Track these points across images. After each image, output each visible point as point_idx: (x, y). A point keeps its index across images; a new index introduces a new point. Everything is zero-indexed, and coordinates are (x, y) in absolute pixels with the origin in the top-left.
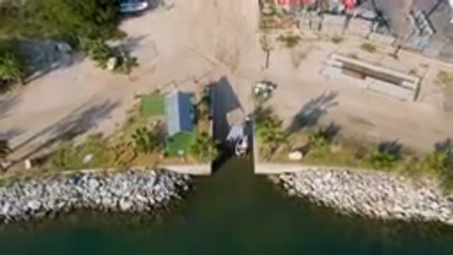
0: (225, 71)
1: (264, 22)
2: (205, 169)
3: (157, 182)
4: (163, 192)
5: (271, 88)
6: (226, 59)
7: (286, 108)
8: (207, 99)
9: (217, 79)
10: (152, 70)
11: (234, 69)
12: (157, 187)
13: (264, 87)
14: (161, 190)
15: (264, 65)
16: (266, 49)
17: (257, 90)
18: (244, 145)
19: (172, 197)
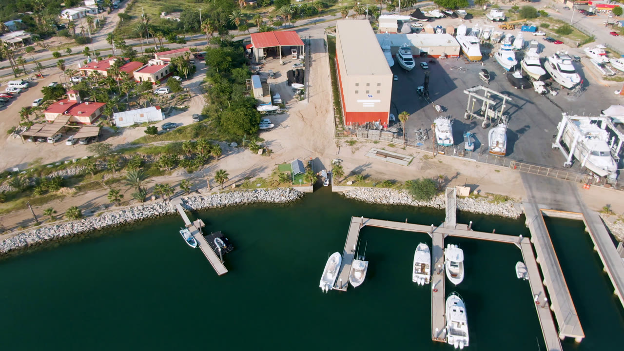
0: (318, 155)
1: (338, 134)
2: (309, 189)
3: (290, 192)
4: (293, 196)
5: (340, 161)
6: (318, 150)
7: (347, 168)
8: (309, 166)
9: (314, 158)
10: (281, 155)
11: (322, 154)
12: (290, 194)
13: (337, 161)
14: (292, 195)
15: (338, 153)
16: (338, 146)
17: (333, 162)
18: (328, 183)
19: (297, 199)
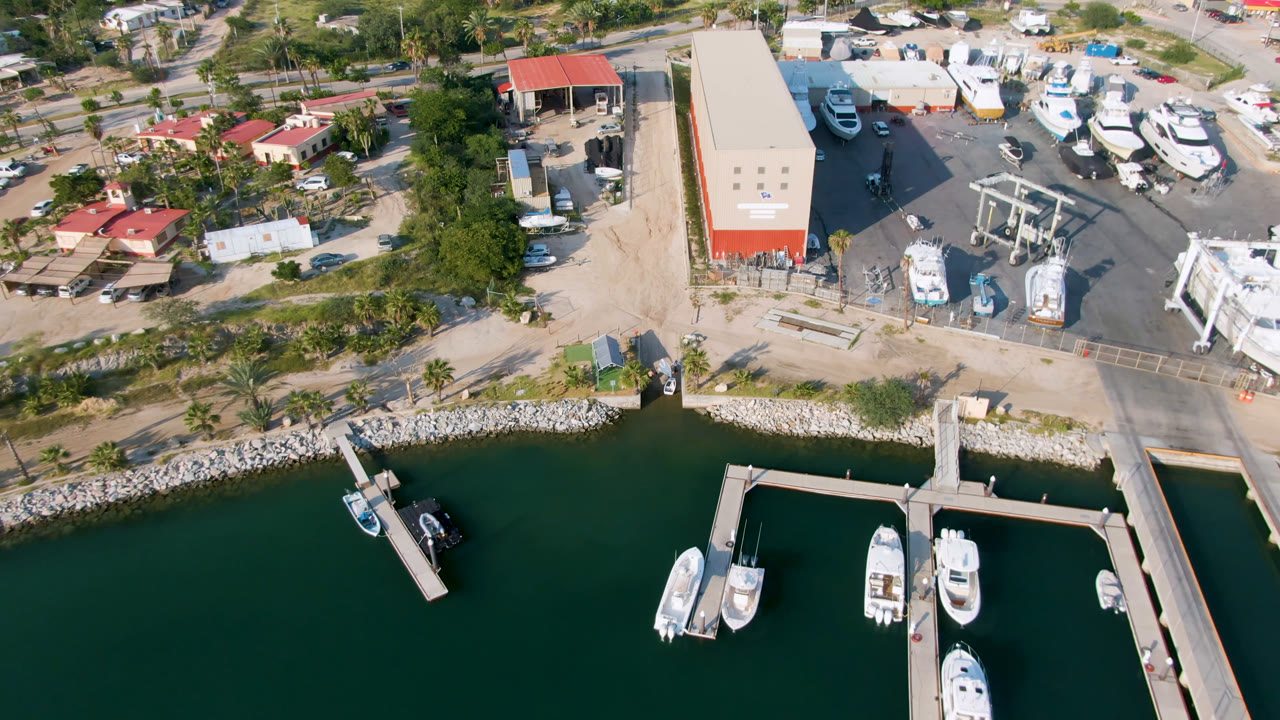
0: (652, 326)
1: (696, 278)
2: (633, 401)
3: (590, 409)
4: (596, 418)
5: (700, 339)
6: (652, 314)
7: (717, 354)
8: (633, 348)
9: (642, 332)
10: (570, 324)
11: (661, 323)
12: (590, 413)
13: (694, 337)
14: (593, 416)
15: (695, 320)
16: (697, 305)
17: (686, 341)
18: (673, 387)
19: (604, 423)
